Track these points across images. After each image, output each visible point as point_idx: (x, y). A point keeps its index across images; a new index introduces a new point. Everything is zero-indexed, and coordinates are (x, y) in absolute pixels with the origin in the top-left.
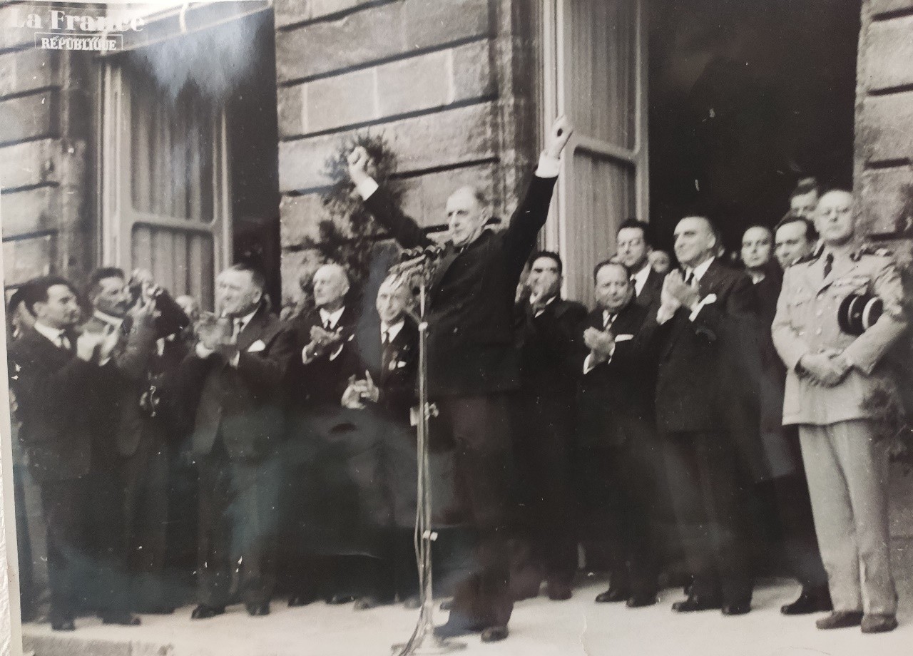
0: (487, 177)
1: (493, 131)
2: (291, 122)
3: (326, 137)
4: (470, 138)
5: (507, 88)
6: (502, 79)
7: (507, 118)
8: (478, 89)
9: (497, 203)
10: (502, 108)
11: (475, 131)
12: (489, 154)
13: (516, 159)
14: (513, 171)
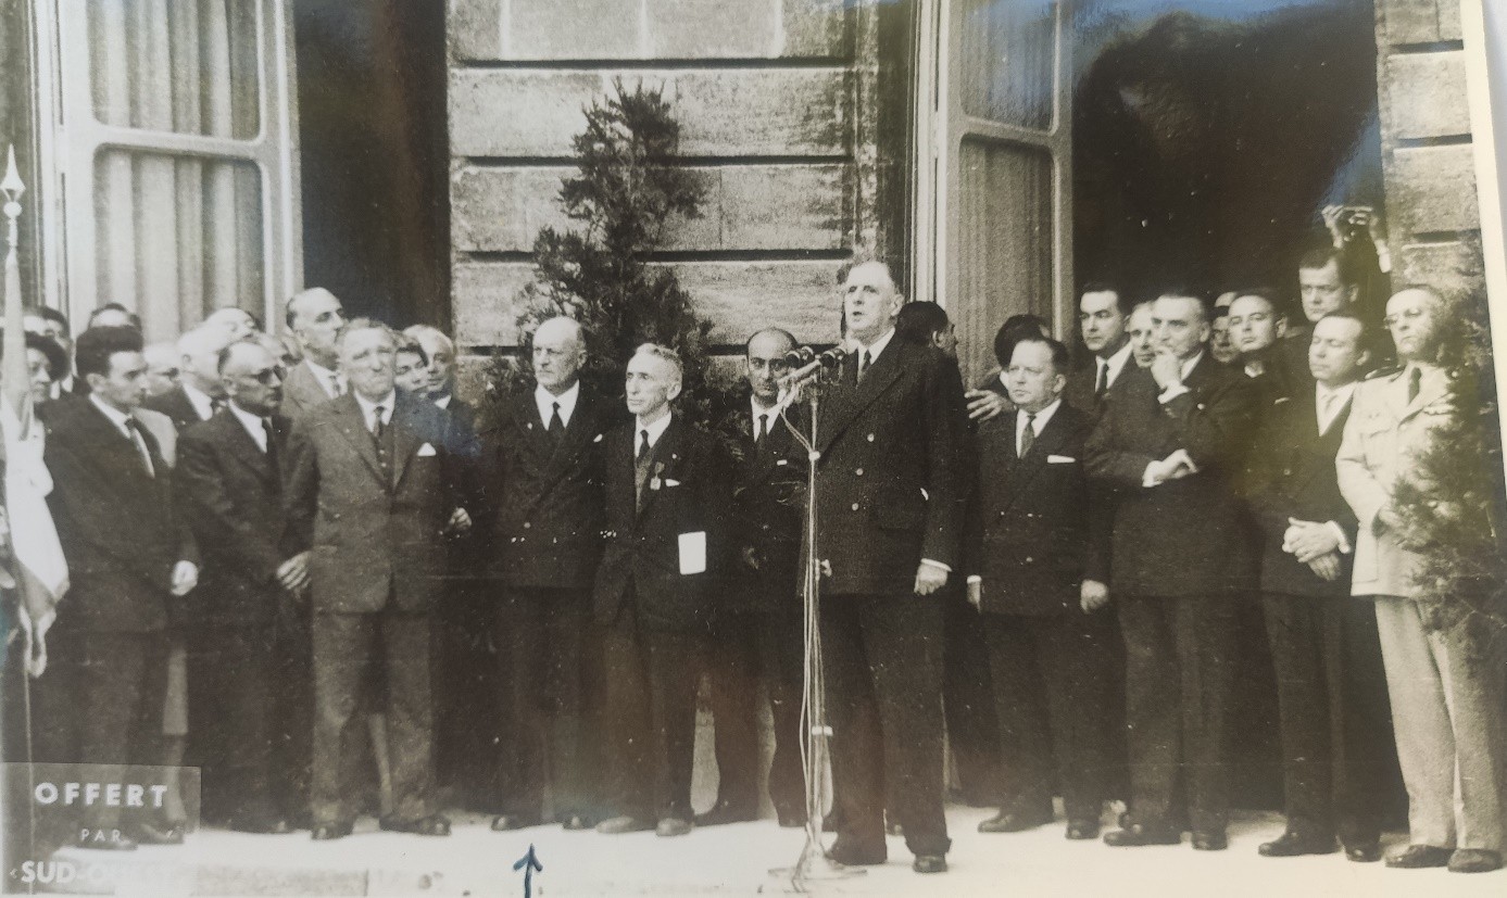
0: (834, 185)
1: (845, 115)
2: (478, 33)
3: (546, 73)
4: (808, 118)
5: (869, 46)
6: (862, 30)
7: (865, 95)
8: (823, 43)
9: (846, 226)
10: (858, 75)
11: (816, 109)
12: (838, 150)
13: (879, 160)
14: (873, 178)
